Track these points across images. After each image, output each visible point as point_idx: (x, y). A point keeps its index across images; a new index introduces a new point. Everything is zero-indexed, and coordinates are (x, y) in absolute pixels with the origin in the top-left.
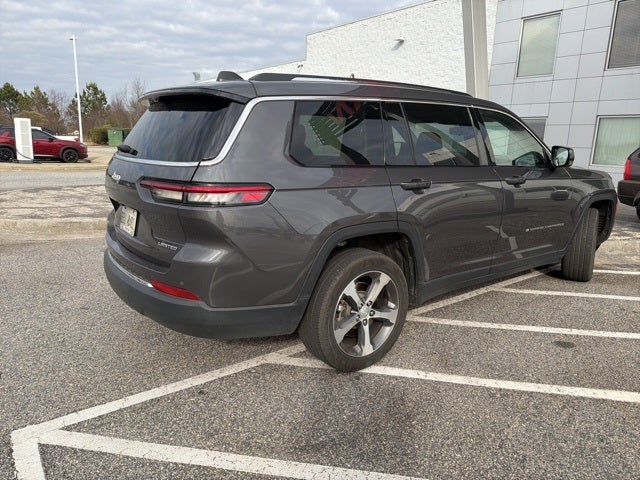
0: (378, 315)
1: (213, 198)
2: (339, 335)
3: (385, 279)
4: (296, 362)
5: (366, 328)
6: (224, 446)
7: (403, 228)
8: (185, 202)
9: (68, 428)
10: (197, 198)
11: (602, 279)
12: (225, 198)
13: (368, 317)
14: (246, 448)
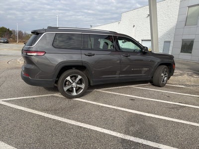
2: (65, 89)
3: (80, 77)
5: (74, 89)
13: (75, 86)
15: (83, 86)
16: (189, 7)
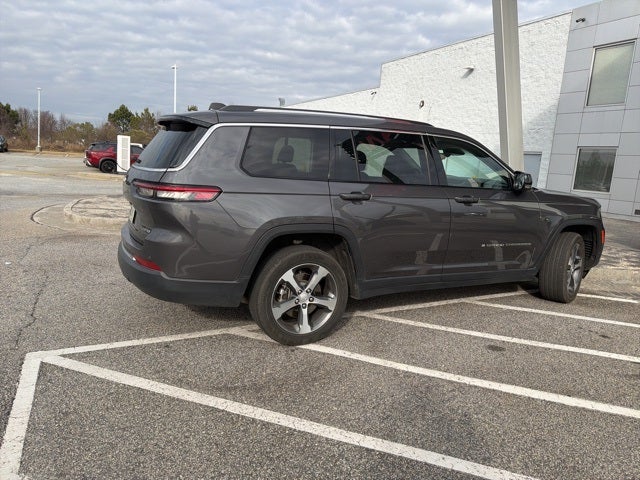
0: (317, 301)
1: (176, 195)
2: (277, 312)
3: (322, 272)
4: (251, 336)
5: (305, 312)
6: (164, 380)
7: (339, 230)
8: (155, 197)
9: (64, 356)
10: (164, 195)
11: (585, 303)
12: (184, 196)
13: (308, 302)
14: (179, 382)
15: (331, 302)
16: (598, 48)
